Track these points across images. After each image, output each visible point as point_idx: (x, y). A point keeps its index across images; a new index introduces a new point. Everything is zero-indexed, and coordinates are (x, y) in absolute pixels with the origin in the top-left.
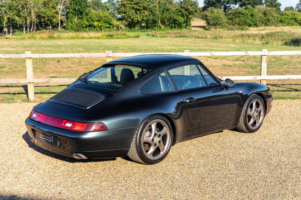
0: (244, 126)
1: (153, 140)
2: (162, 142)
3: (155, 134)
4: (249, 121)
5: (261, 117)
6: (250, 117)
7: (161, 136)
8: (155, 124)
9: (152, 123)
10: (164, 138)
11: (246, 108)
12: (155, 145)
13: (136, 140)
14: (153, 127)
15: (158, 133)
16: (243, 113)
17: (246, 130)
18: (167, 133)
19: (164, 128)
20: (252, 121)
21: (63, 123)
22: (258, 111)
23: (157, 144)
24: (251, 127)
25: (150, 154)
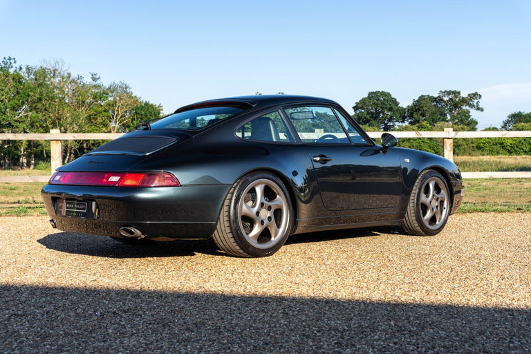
0: (415, 222)
1: (258, 213)
2: (273, 219)
3: (262, 205)
4: (424, 214)
5: (444, 211)
6: (425, 208)
7: (272, 210)
8: (263, 186)
9: (257, 185)
10: (278, 213)
11: (417, 190)
12: (262, 222)
13: (229, 208)
14: (259, 190)
15: (267, 204)
16: (413, 197)
17: (419, 228)
18: (282, 207)
19: (278, 196)
20: (429, 214)
21: (104, 178)
22: (438, 199)
23: (266, 222)
24: (427, 224)
25: (253, 237)
